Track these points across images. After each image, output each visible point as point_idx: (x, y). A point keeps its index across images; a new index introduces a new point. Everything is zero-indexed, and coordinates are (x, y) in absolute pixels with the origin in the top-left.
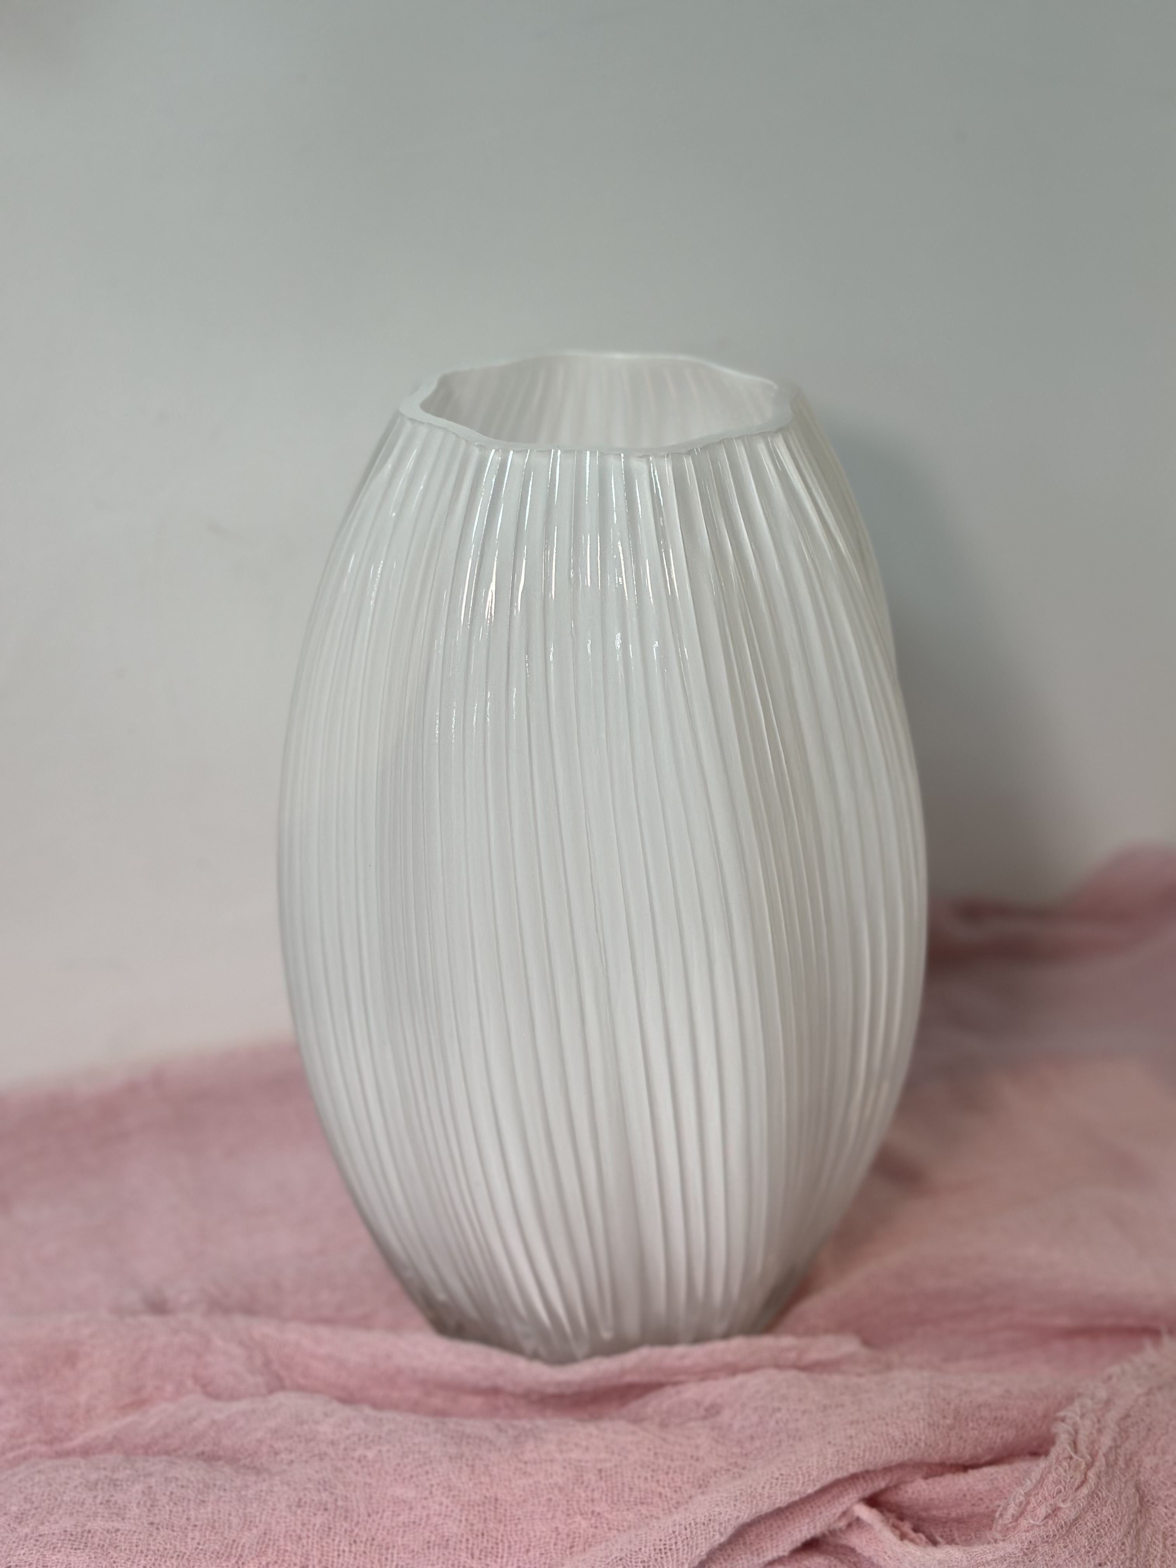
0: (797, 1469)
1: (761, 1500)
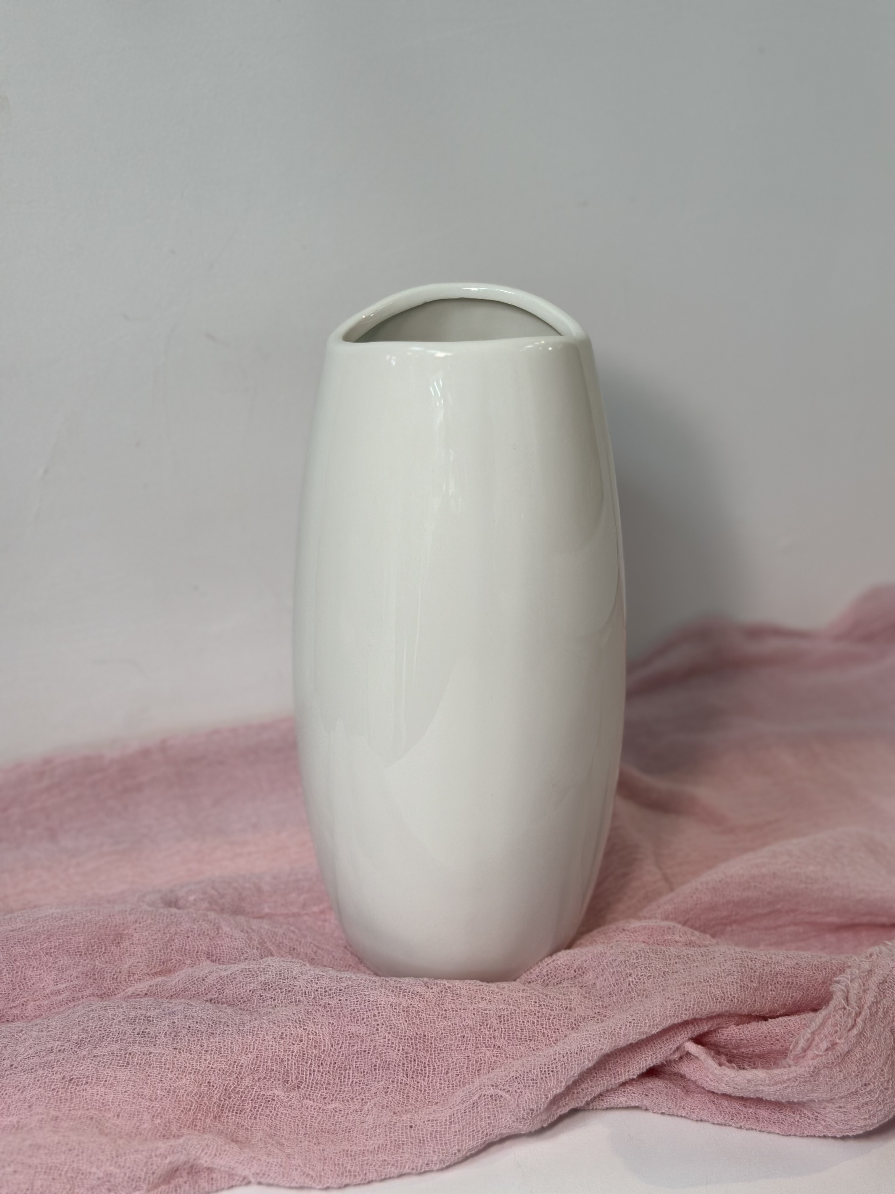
0: (645, 1016)
1: (618, 1037)
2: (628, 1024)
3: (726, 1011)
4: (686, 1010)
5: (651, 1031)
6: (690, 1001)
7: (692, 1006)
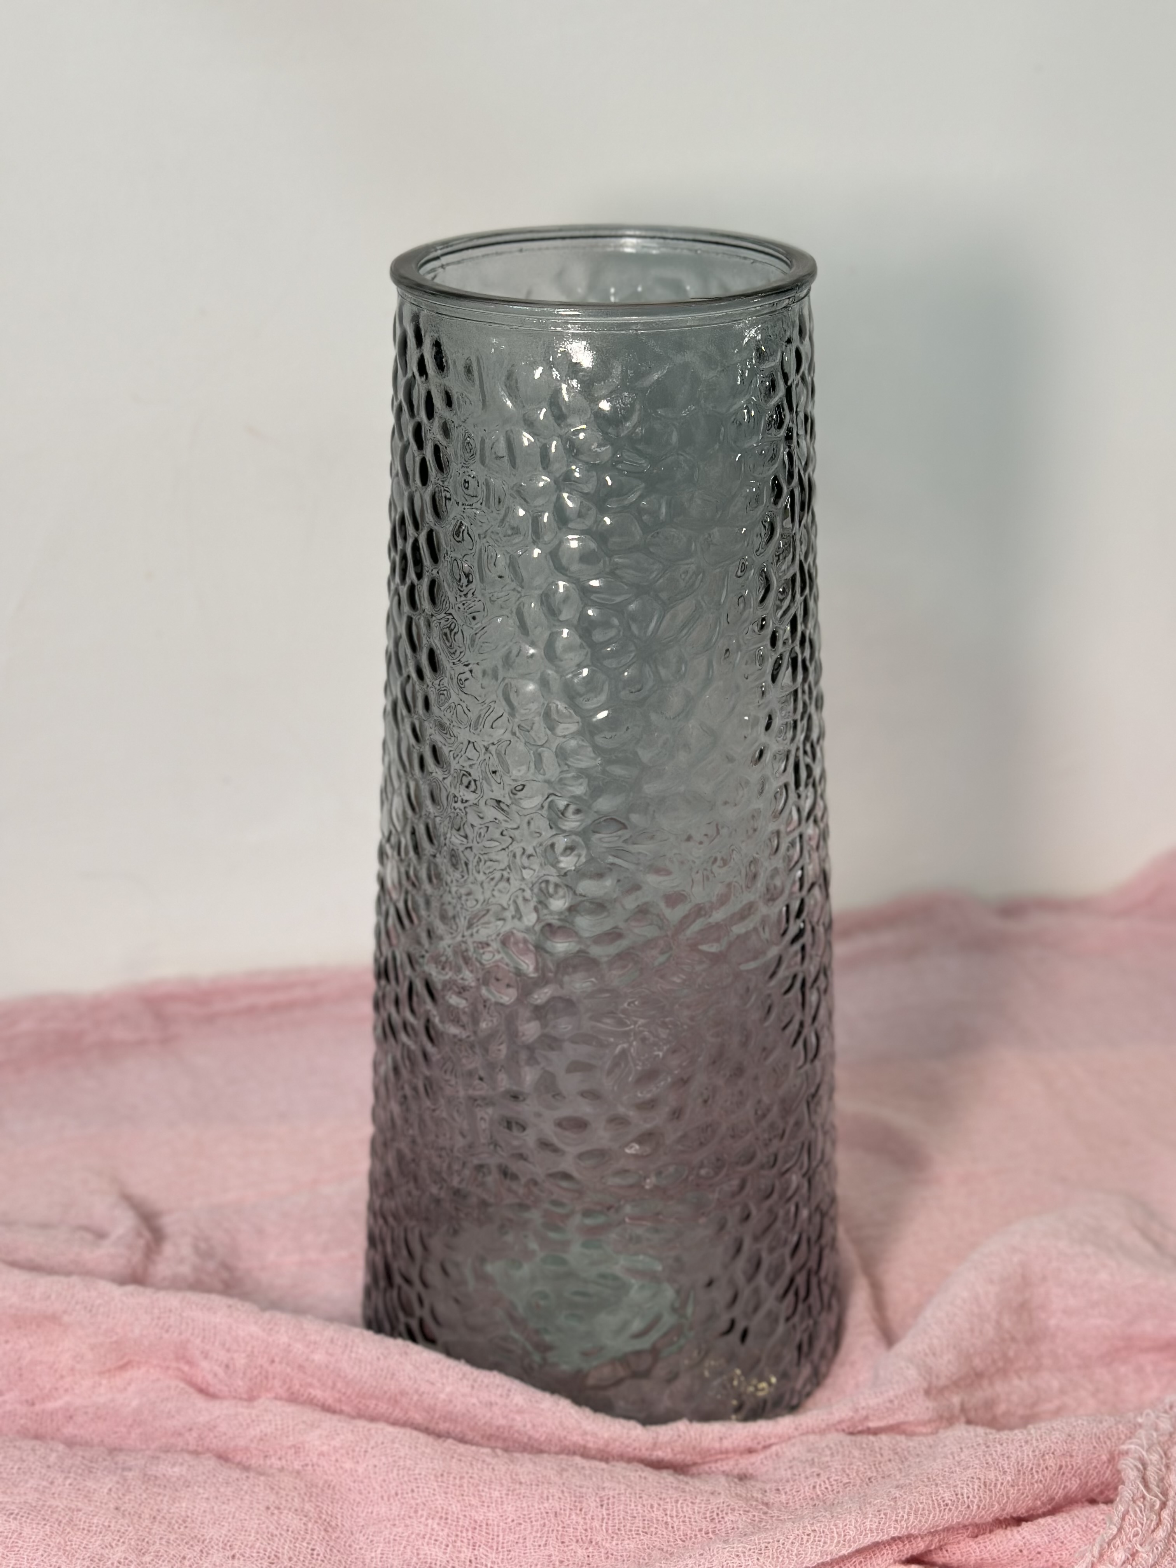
2: (805, 1537)
3: (959, 1523)
4: (896, 1521)
5: (840, 1551)
6: (904, 1508)
7: (906, 1517)
